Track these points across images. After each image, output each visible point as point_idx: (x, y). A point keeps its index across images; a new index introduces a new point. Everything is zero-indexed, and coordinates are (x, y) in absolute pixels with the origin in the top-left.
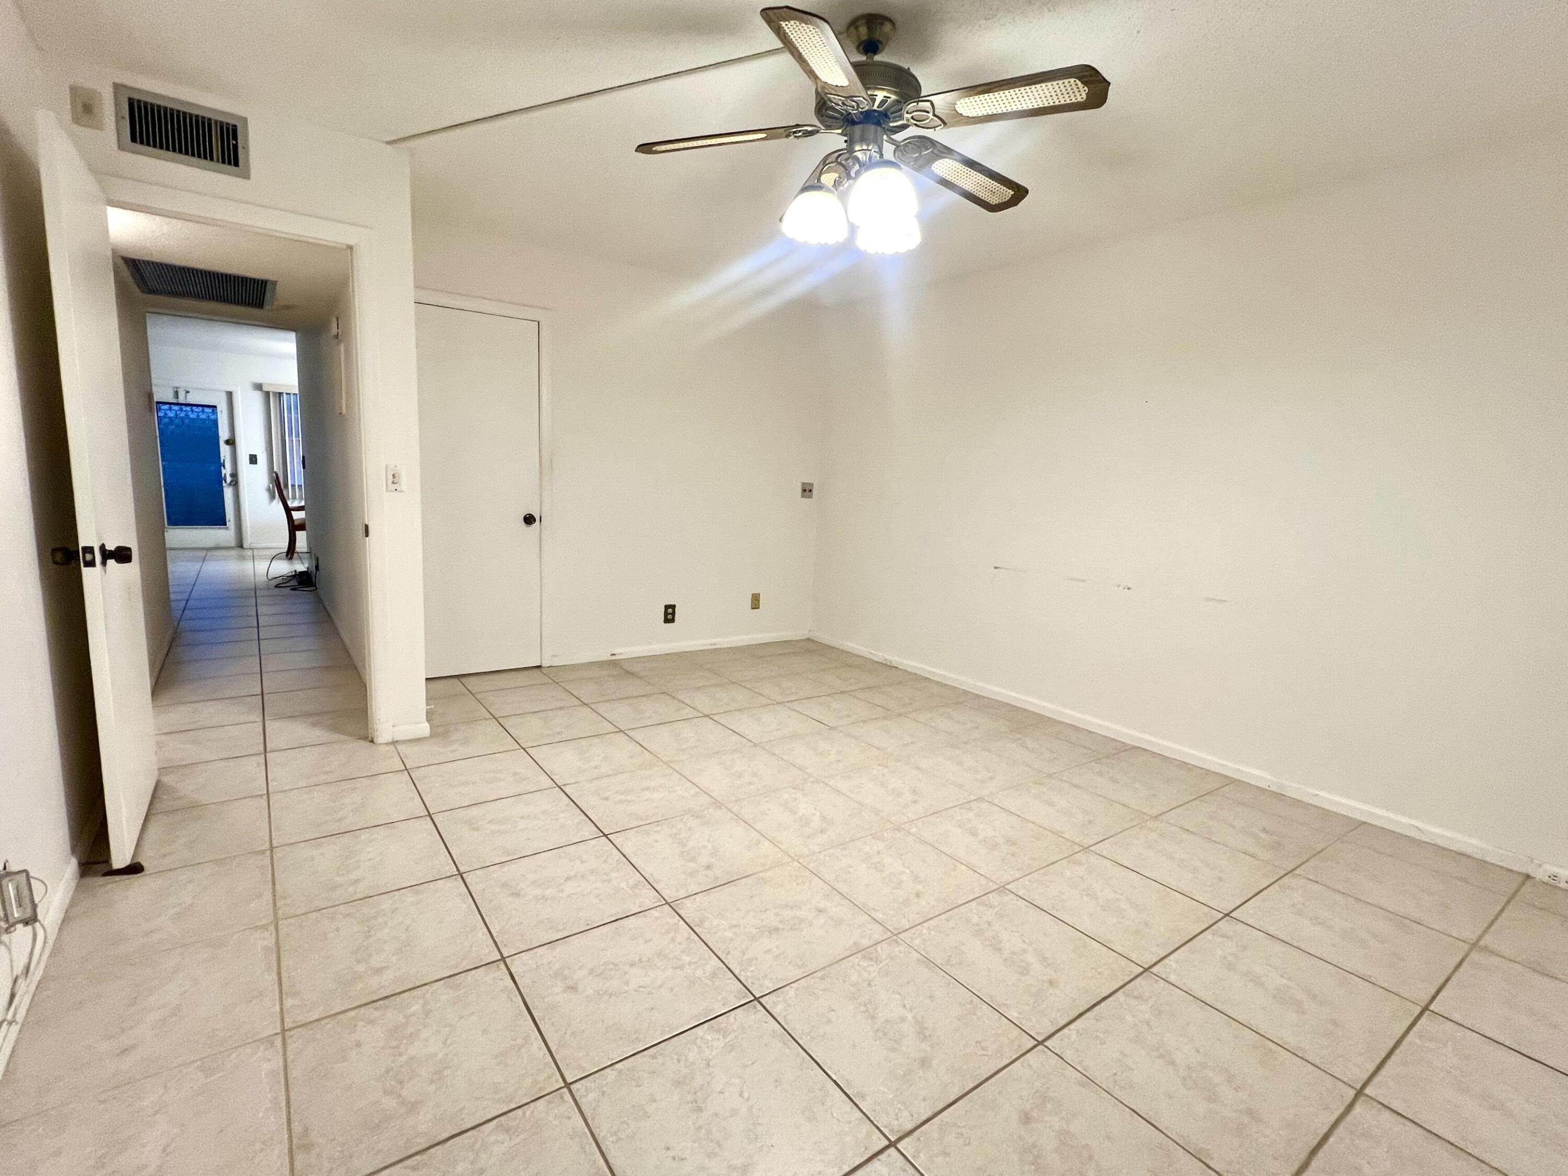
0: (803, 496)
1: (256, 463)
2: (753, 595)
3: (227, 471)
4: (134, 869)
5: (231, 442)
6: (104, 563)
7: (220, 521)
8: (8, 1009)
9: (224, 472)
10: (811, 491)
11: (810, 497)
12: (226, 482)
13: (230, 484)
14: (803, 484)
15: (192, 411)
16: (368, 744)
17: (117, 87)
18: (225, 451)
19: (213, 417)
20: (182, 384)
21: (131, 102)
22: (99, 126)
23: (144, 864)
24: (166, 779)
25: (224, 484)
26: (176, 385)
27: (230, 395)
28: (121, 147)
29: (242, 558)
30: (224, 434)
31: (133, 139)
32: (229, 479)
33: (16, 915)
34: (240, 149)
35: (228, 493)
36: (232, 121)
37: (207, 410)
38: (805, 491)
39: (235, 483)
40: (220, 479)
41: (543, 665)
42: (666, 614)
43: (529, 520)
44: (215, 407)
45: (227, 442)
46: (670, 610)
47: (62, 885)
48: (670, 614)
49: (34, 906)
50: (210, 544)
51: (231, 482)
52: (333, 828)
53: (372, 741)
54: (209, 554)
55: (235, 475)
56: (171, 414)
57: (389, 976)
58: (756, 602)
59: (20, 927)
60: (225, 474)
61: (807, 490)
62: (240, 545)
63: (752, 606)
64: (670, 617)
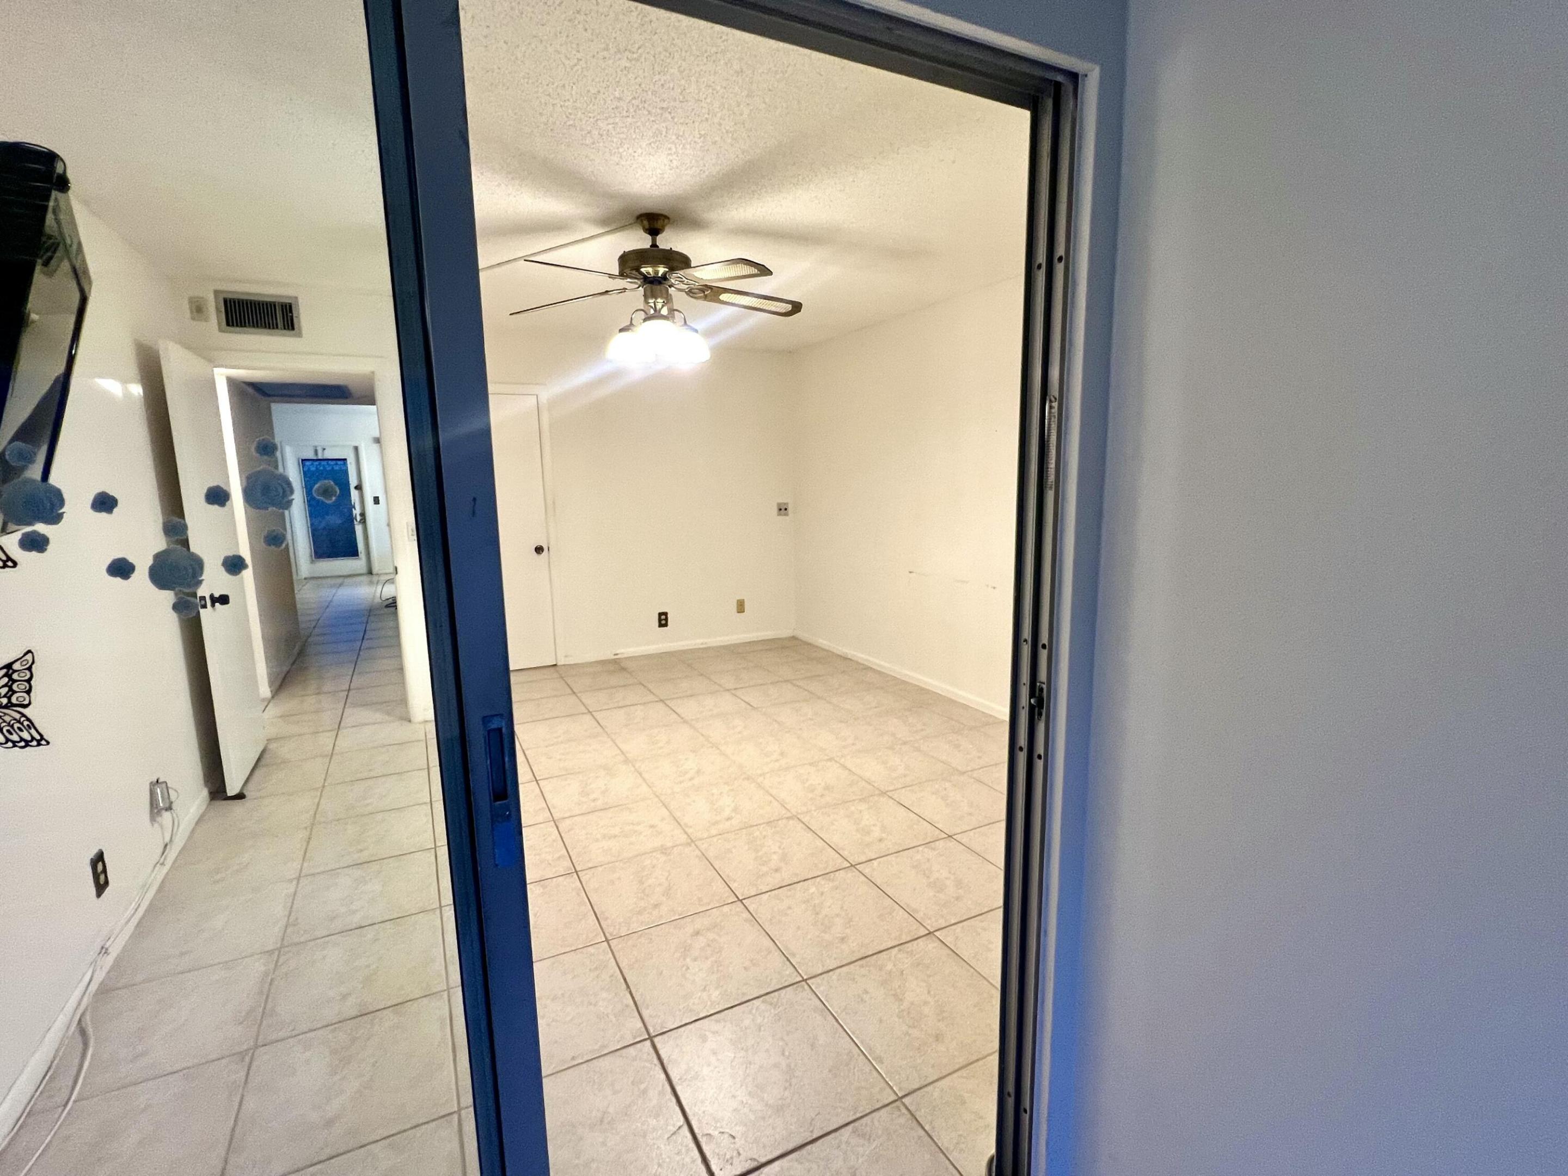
0: (779, 515)
1: (379, 504)
2: (738, 601)
3: (357, 512)
4: (240, 796)
5: (359, 488)
6: (213, 605)
7: (354, 553)
8: (161, 857)
9: (354, 512)
10: (786, 509)
11: (786, 515)
12: (356, 520)
13: (360, 522)
14: (779, 504)
15: (328, 464)
16: (406, 723)
17: (216, 292)
18: (354, 494)
19: (344, 468)
20: (319, 443)
21: (225, 301)
22: (206, 320)
23: (246, 794)
24: (273, 746)
25: (355, 523)
26: (316, 444)
27: (356, 449)
28: (221, 330)
29: (371, 583)
30: (353, 482)
31: (228, 324)
32: (359, 518)
33: (161, 805)
34: (295, 319)
35: (359, 529)
36: (287, 301)
37: (339, 462)
38: (780, 510)
39: (364, 520)
40: (351, 519)
41: (559, 664)
42: (660, 620)
43: (539, 550)
44: (345, 459)
45: (356, 488)
46: (663, 617)
47: (197, 802)
48: (663, 619)
49: (171, 803)
50: (345, 572)
51: (361, 520)
52: (365, 775)
53: (410, 721)
54: (345, 580)
55: (363, 515)
56: (313, 469)
57: (366, 853)
58: (741, 607)
59: (164, 811)
60: (356, 514)
61: (783, 509)
62: (370, 572)
63: (737, 610)
64: (663, 622)
